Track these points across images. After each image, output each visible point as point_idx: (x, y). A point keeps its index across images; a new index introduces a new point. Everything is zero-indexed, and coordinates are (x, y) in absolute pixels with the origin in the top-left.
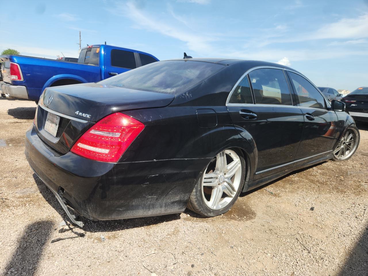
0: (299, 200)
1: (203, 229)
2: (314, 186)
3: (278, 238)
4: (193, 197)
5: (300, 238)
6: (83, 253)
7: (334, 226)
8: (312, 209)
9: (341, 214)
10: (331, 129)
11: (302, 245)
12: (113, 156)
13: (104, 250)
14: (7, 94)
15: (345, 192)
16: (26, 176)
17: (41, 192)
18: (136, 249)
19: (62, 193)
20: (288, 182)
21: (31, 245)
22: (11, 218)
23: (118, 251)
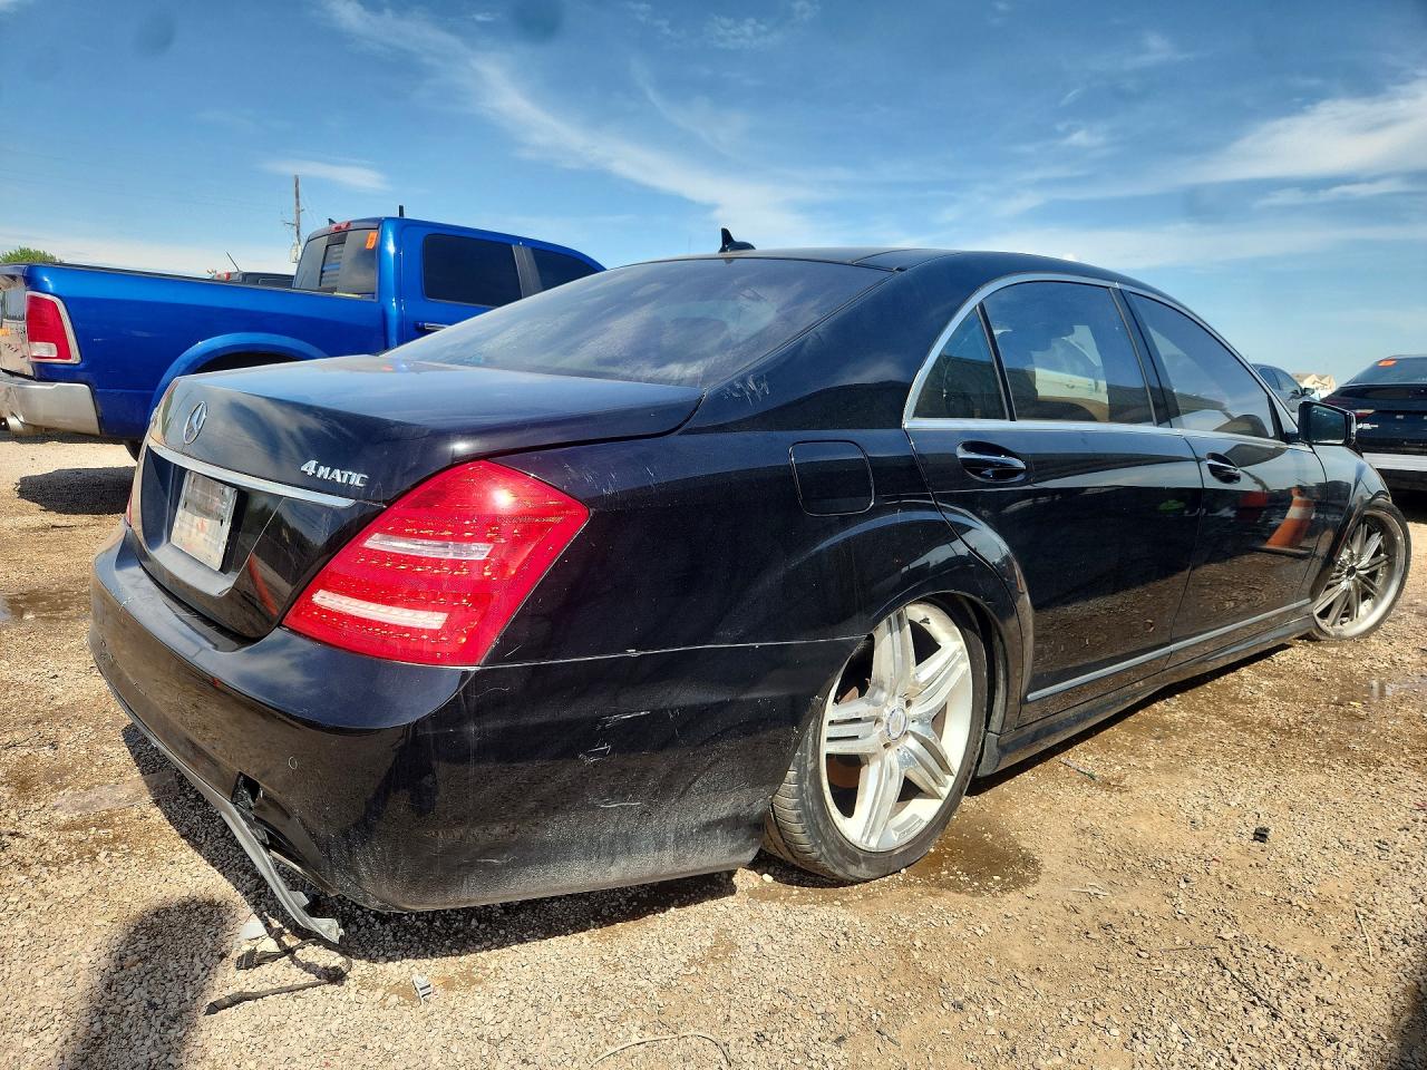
0: (1202, 801)
1: (833, 934)
2: (1253, 745)
3: (1140, 960)
4: (787, 800)
5: (1231, 959)
6: (341, 1053)
7: (1358, 901)
8: (1261, 835)
9: (1377, 852)
10: (1293, 520)
11: (1243, 984)
12: (464, 640)
13: (431, 1035)
14: (13, 414)
15: (1379, 763)
16: (93, 737)
17: (157, 803)
18: (562, 1026)
19: (250, 800)
20: (1150, 730)
21: (124, 1025)
22: (33, 913)
23: (489, 1039)
